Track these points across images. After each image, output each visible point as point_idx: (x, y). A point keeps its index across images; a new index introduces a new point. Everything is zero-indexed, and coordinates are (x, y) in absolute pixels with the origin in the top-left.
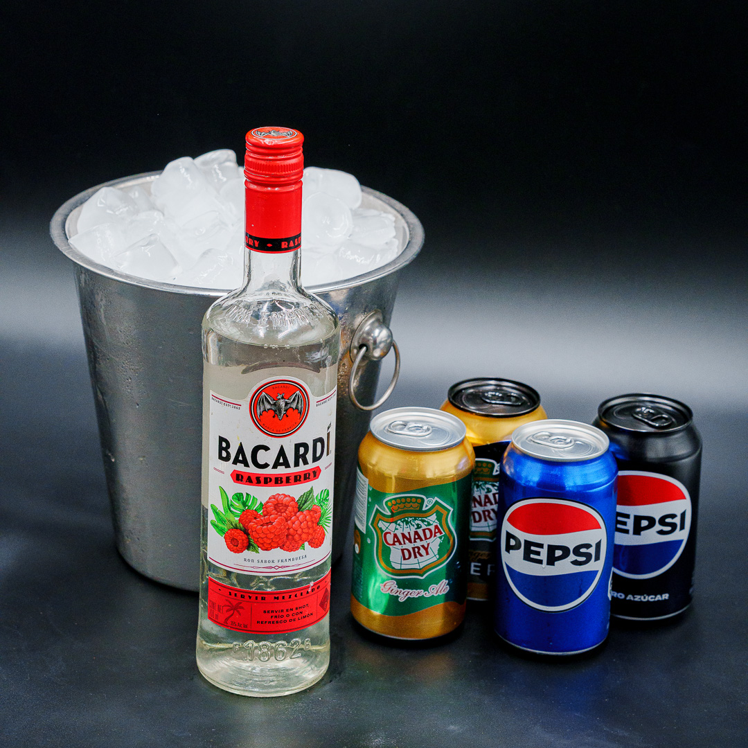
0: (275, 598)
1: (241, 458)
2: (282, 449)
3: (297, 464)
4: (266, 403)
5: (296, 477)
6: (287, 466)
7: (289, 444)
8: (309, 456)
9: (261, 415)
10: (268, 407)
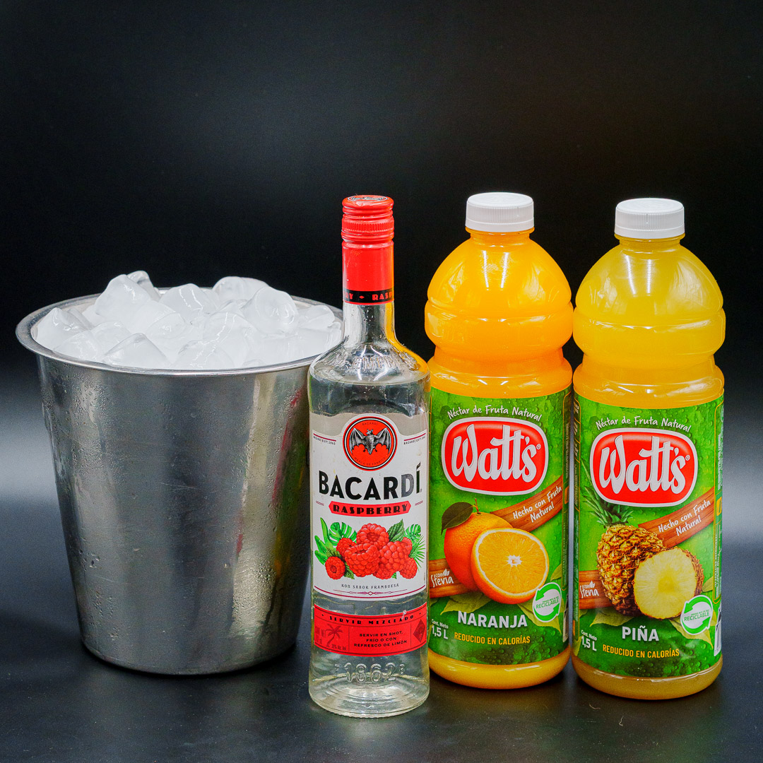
0: (370, 622)
1: (337, 490)
2: (372, 482)
3: (386, 497)
4: (357, 438)
5: (386, 509)
6: (378, 498)
7: (379, 476)
8: (398, 490)
9: (353, 449)
10: (359, 441)
